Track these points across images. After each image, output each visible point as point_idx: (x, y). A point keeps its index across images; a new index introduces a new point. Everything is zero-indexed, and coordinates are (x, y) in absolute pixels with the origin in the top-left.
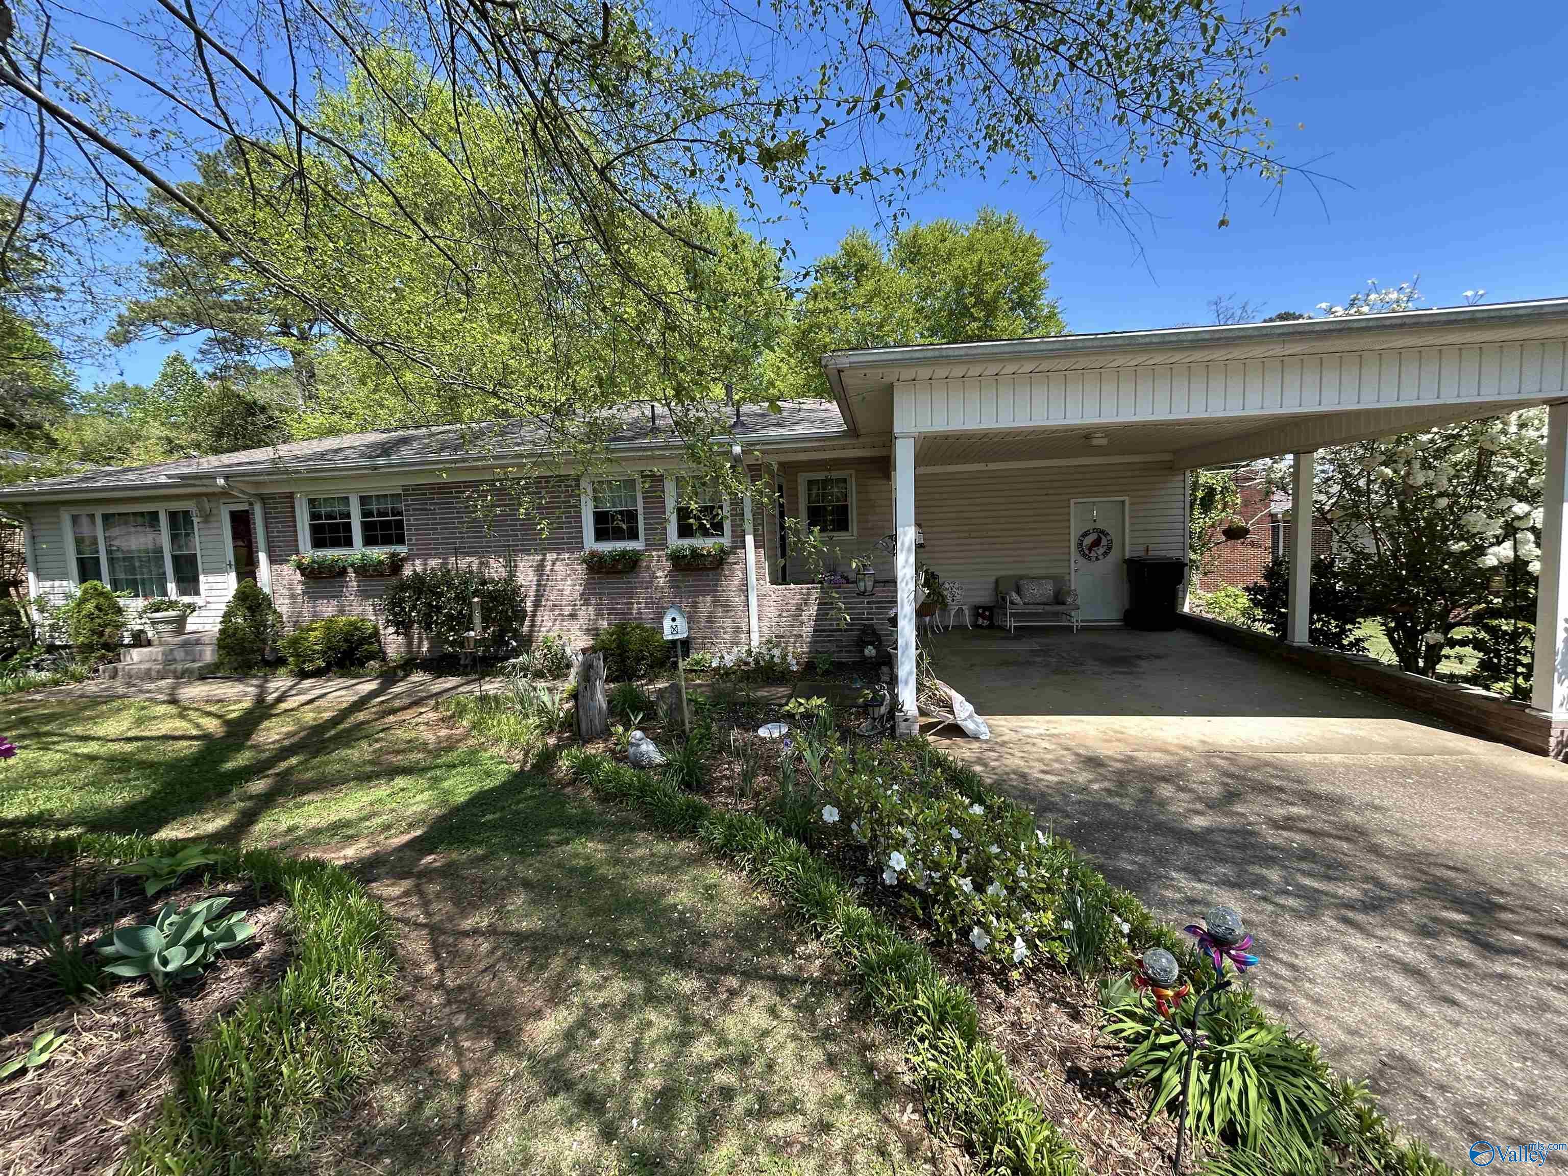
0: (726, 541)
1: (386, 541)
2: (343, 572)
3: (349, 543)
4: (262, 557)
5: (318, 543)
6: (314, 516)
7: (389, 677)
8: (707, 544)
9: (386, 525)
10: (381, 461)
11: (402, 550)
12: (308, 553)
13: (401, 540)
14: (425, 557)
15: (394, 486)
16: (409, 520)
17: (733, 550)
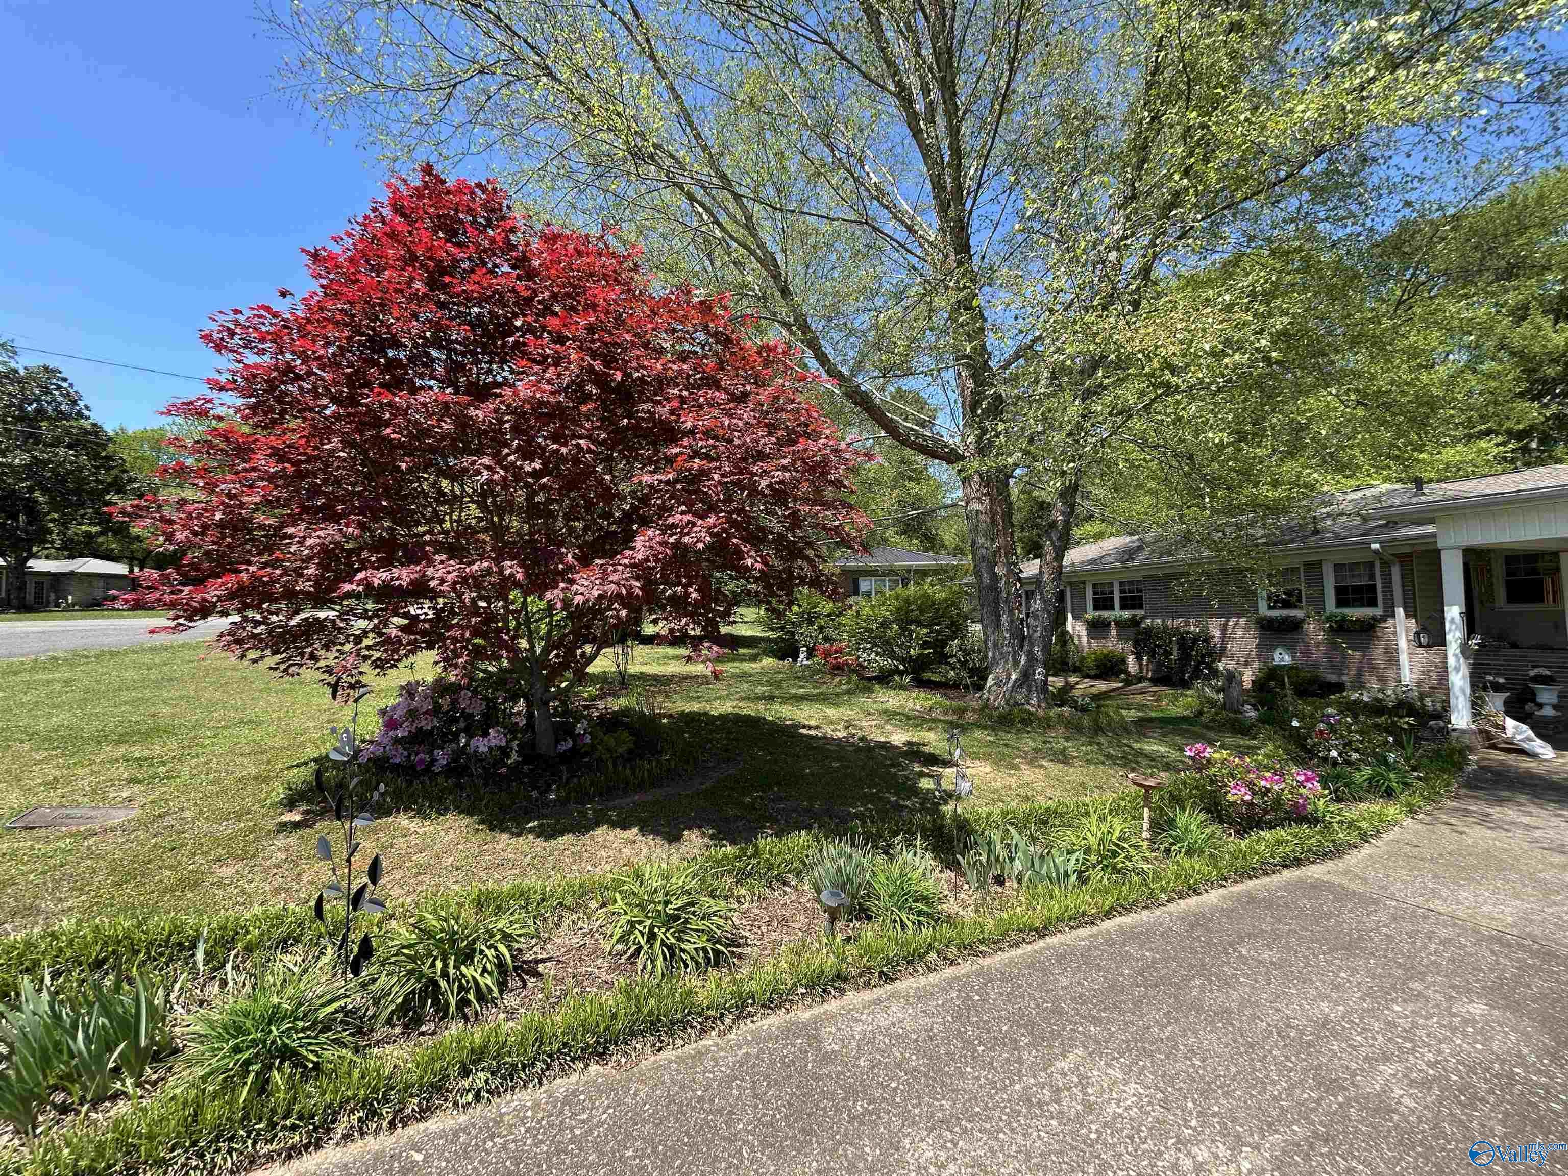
0: (1378, 611)
1: (1133, 607)
2: (1109, 624)
3: (1112, 608)
4: (1070, 616)
5: (1096, 608)
6: (1095, 593)
7: (1128, 683)
8: (1356, 613)
9: (1133, 598)
10: (1129, 564)
11: (1140, 613)
12: (1091, 614)
13: (1141, 607)
14: (1153, 617)
15: (1138, 576)
16: (1146, 596)
17: (1384, 619)
